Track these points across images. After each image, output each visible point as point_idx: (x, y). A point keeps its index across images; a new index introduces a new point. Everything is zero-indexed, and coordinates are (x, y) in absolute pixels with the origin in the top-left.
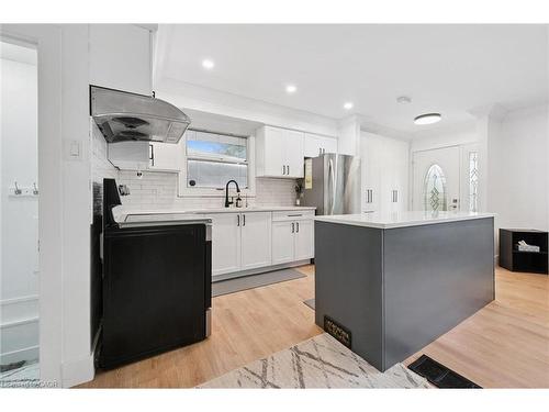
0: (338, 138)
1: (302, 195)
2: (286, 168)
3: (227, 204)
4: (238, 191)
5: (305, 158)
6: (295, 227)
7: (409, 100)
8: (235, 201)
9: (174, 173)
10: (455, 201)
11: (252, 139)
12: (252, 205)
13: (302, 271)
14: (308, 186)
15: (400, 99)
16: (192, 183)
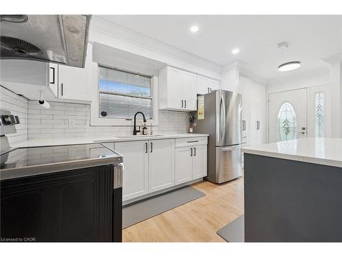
0: (220, 81)
1: (195, 124)
2: (184, 103)
3: (135, 132)
4: (145, 121)
5: (198, 95)
6: (193, 152)
7: (287, 46)
8: (141, 130)
9: (87, 105)
10: (304, 129)
11: (155, 79)
12: (156, 133)
13: (198, 188)
14: (201, 117)
15: (280, 45)
16: (104, 114)
